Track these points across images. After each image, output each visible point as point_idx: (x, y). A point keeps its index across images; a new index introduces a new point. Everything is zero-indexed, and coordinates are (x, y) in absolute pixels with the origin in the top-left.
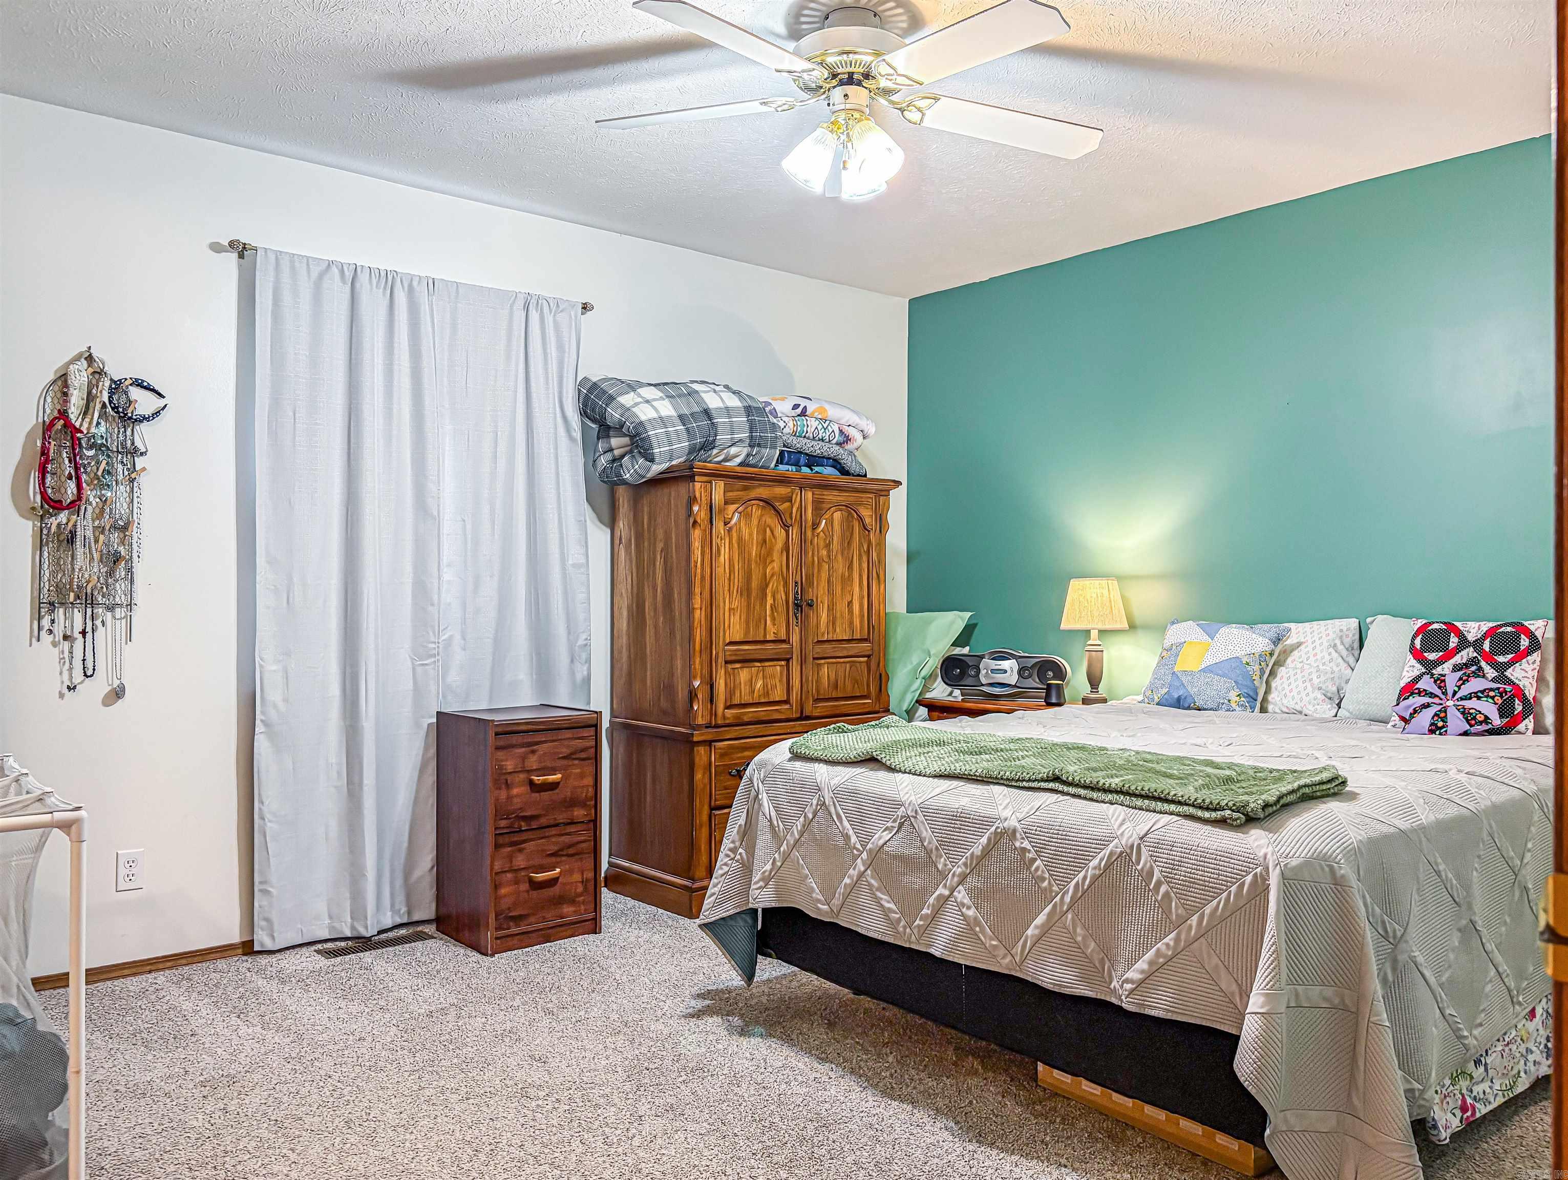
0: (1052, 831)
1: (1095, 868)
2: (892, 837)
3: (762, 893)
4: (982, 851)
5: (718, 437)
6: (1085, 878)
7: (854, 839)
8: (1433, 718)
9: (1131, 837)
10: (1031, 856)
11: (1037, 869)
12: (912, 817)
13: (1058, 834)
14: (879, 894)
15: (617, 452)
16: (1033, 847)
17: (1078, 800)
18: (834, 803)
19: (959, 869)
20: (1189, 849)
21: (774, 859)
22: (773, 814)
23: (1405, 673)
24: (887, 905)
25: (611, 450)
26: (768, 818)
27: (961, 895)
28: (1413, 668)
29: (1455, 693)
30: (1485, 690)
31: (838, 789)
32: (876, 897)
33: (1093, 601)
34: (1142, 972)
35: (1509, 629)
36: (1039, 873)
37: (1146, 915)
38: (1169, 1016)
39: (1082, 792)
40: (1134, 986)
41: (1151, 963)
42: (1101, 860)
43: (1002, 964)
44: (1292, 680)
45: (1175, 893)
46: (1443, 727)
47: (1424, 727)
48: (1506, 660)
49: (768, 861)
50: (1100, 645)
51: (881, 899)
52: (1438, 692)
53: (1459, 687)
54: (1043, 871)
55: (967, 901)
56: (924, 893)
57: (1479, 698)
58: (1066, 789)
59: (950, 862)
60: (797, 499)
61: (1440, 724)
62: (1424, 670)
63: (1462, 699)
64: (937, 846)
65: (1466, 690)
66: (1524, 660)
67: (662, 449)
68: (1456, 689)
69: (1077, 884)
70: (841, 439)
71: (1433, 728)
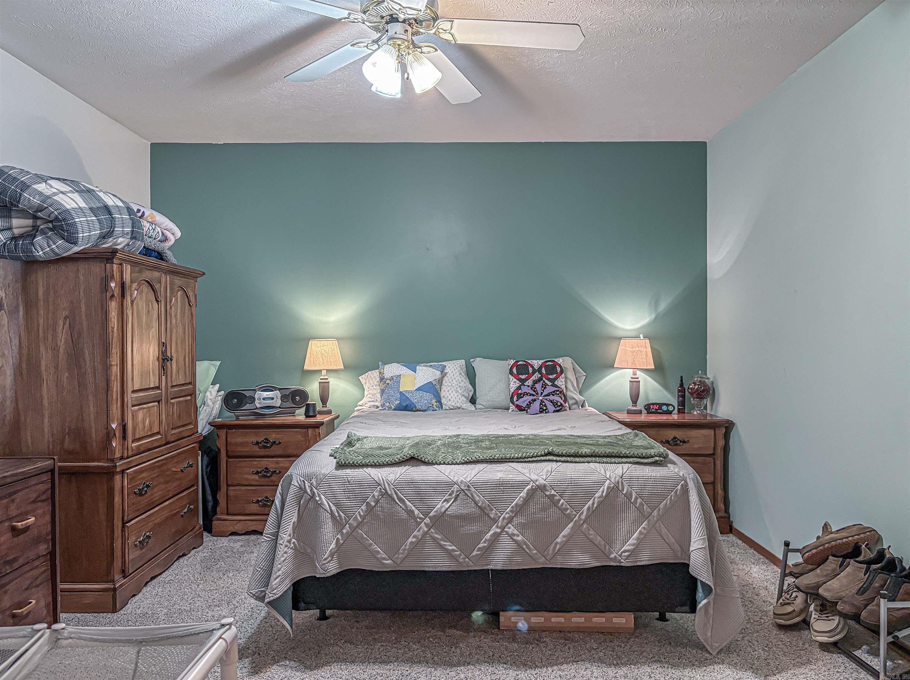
0: (567, 482)
1: (600, 497)
2: (451, 505)
3: (330, 565)
4: (523, 501)
5: (116, 229)
6: (593, 504)
7: (416, 512)
8: (540, 405)
9: (616, 478)
10: (557, 498)
11: (563, 504)
12: (466, 490)
13: (572, 483)
14: (442, 543)
15: (16, 232)
16: (557, 493)
17: (567, 464)
18: (395, 491)
19: (507, 515)
20: (648, 478)
21: (338, 539)
22: (334, 508)
23: (511, 385)
24: (450, 548)
25: (10, 229)
26: (330, 512)
27: (511, 529)
28: (514, 384)
29: (542, 393)
30: (555, 391)
31: (396, 482)
32: (440, 545)
33: (330, 353)
34: (633, 545)
35: (550, 363)
36: (564, 506)
37: (631, 515)
38: (650, 563)
39: (569, 459)
40: (630, 553)
41: (638, 539)
42: (603, 492)
43: (541, 563)
44: (450, 392)
45: (645, 502)
46: (546, 409)
47: (537, 410)
48: (553, 377)
49: (332, 542)
50: (327, 379)
51: (445, 545)
52: (534, 393)
53: (543, 390)
54: (566, 505)
55: (516, 532)
56: (480, 535)
57: (553, 395)
58: (558, 459)
59: (499, 512)
60: (163, 280)
61: (545, 408)
62: (521, 384)
63: (545, 396)
64: (488, 505)
65: (546, 392)
66: (560, 377)
67: (85, 235)
68: (542, 391)
69: (589, 507)
70: (163, 238)
71: (542, 410)
